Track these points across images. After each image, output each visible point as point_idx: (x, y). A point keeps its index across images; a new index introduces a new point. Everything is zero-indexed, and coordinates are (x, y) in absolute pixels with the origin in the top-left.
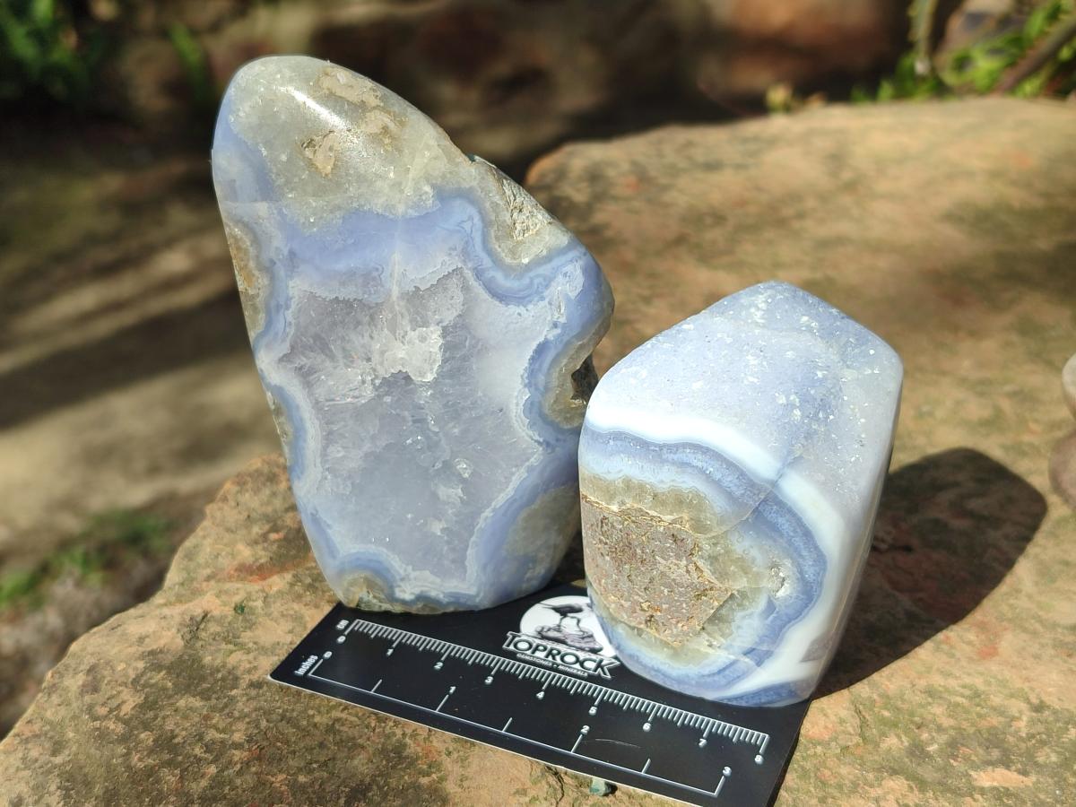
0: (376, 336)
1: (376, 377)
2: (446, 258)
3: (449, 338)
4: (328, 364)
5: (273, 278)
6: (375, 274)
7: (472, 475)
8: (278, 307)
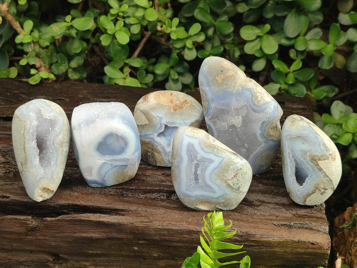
0: (228, 116)
1: (228, 125)
2: (243, 102)
3: (244, 119)
4: (219, 121)
5: (208, 103)
6: (229, 104)
7: (248, 147)
8: (209, 109)
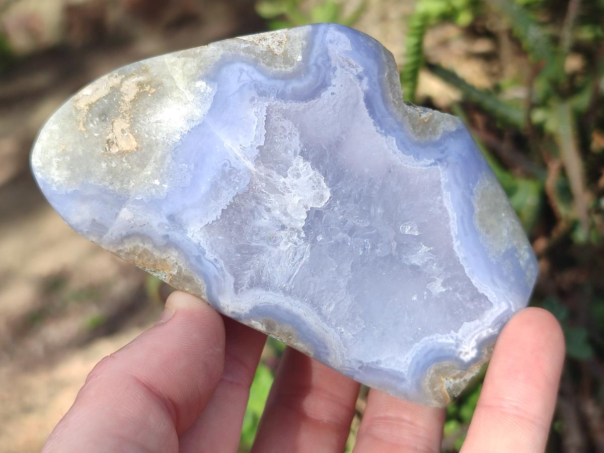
0: (269, 205)
1: (299, 232)
2: (255, 109)
3: (311, 157)
4: (264, 257)
5: (176, 246)
6: (227, 169)
7: (419, 229)
8: (198, 259)
